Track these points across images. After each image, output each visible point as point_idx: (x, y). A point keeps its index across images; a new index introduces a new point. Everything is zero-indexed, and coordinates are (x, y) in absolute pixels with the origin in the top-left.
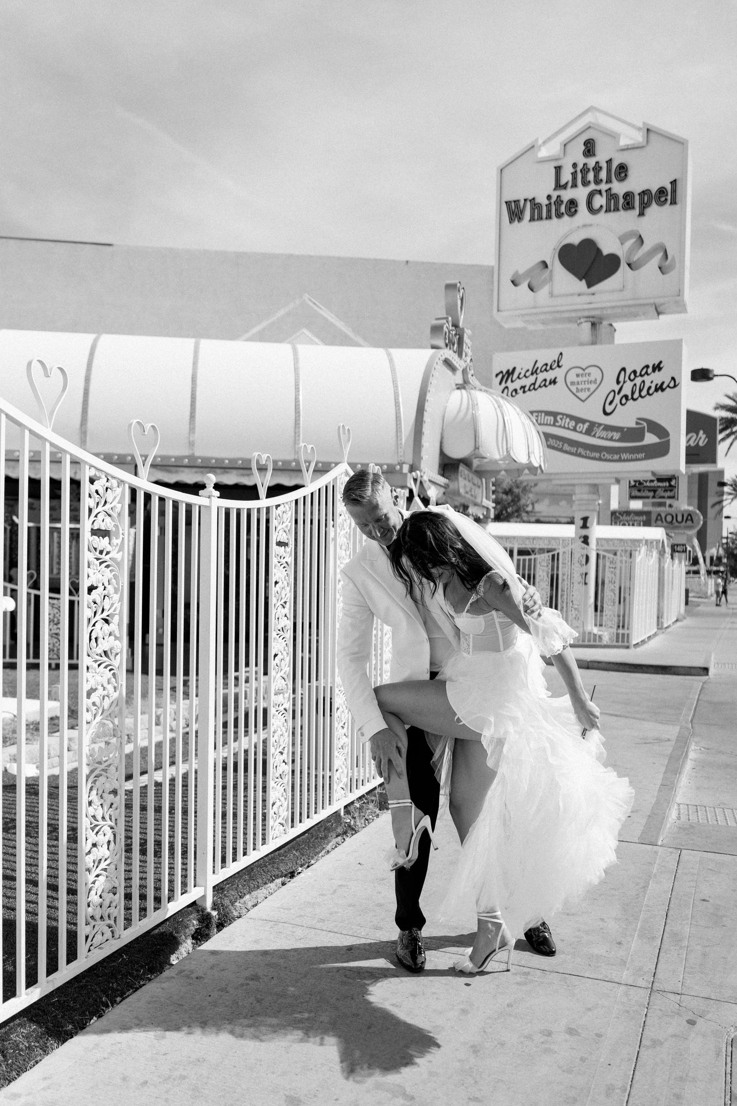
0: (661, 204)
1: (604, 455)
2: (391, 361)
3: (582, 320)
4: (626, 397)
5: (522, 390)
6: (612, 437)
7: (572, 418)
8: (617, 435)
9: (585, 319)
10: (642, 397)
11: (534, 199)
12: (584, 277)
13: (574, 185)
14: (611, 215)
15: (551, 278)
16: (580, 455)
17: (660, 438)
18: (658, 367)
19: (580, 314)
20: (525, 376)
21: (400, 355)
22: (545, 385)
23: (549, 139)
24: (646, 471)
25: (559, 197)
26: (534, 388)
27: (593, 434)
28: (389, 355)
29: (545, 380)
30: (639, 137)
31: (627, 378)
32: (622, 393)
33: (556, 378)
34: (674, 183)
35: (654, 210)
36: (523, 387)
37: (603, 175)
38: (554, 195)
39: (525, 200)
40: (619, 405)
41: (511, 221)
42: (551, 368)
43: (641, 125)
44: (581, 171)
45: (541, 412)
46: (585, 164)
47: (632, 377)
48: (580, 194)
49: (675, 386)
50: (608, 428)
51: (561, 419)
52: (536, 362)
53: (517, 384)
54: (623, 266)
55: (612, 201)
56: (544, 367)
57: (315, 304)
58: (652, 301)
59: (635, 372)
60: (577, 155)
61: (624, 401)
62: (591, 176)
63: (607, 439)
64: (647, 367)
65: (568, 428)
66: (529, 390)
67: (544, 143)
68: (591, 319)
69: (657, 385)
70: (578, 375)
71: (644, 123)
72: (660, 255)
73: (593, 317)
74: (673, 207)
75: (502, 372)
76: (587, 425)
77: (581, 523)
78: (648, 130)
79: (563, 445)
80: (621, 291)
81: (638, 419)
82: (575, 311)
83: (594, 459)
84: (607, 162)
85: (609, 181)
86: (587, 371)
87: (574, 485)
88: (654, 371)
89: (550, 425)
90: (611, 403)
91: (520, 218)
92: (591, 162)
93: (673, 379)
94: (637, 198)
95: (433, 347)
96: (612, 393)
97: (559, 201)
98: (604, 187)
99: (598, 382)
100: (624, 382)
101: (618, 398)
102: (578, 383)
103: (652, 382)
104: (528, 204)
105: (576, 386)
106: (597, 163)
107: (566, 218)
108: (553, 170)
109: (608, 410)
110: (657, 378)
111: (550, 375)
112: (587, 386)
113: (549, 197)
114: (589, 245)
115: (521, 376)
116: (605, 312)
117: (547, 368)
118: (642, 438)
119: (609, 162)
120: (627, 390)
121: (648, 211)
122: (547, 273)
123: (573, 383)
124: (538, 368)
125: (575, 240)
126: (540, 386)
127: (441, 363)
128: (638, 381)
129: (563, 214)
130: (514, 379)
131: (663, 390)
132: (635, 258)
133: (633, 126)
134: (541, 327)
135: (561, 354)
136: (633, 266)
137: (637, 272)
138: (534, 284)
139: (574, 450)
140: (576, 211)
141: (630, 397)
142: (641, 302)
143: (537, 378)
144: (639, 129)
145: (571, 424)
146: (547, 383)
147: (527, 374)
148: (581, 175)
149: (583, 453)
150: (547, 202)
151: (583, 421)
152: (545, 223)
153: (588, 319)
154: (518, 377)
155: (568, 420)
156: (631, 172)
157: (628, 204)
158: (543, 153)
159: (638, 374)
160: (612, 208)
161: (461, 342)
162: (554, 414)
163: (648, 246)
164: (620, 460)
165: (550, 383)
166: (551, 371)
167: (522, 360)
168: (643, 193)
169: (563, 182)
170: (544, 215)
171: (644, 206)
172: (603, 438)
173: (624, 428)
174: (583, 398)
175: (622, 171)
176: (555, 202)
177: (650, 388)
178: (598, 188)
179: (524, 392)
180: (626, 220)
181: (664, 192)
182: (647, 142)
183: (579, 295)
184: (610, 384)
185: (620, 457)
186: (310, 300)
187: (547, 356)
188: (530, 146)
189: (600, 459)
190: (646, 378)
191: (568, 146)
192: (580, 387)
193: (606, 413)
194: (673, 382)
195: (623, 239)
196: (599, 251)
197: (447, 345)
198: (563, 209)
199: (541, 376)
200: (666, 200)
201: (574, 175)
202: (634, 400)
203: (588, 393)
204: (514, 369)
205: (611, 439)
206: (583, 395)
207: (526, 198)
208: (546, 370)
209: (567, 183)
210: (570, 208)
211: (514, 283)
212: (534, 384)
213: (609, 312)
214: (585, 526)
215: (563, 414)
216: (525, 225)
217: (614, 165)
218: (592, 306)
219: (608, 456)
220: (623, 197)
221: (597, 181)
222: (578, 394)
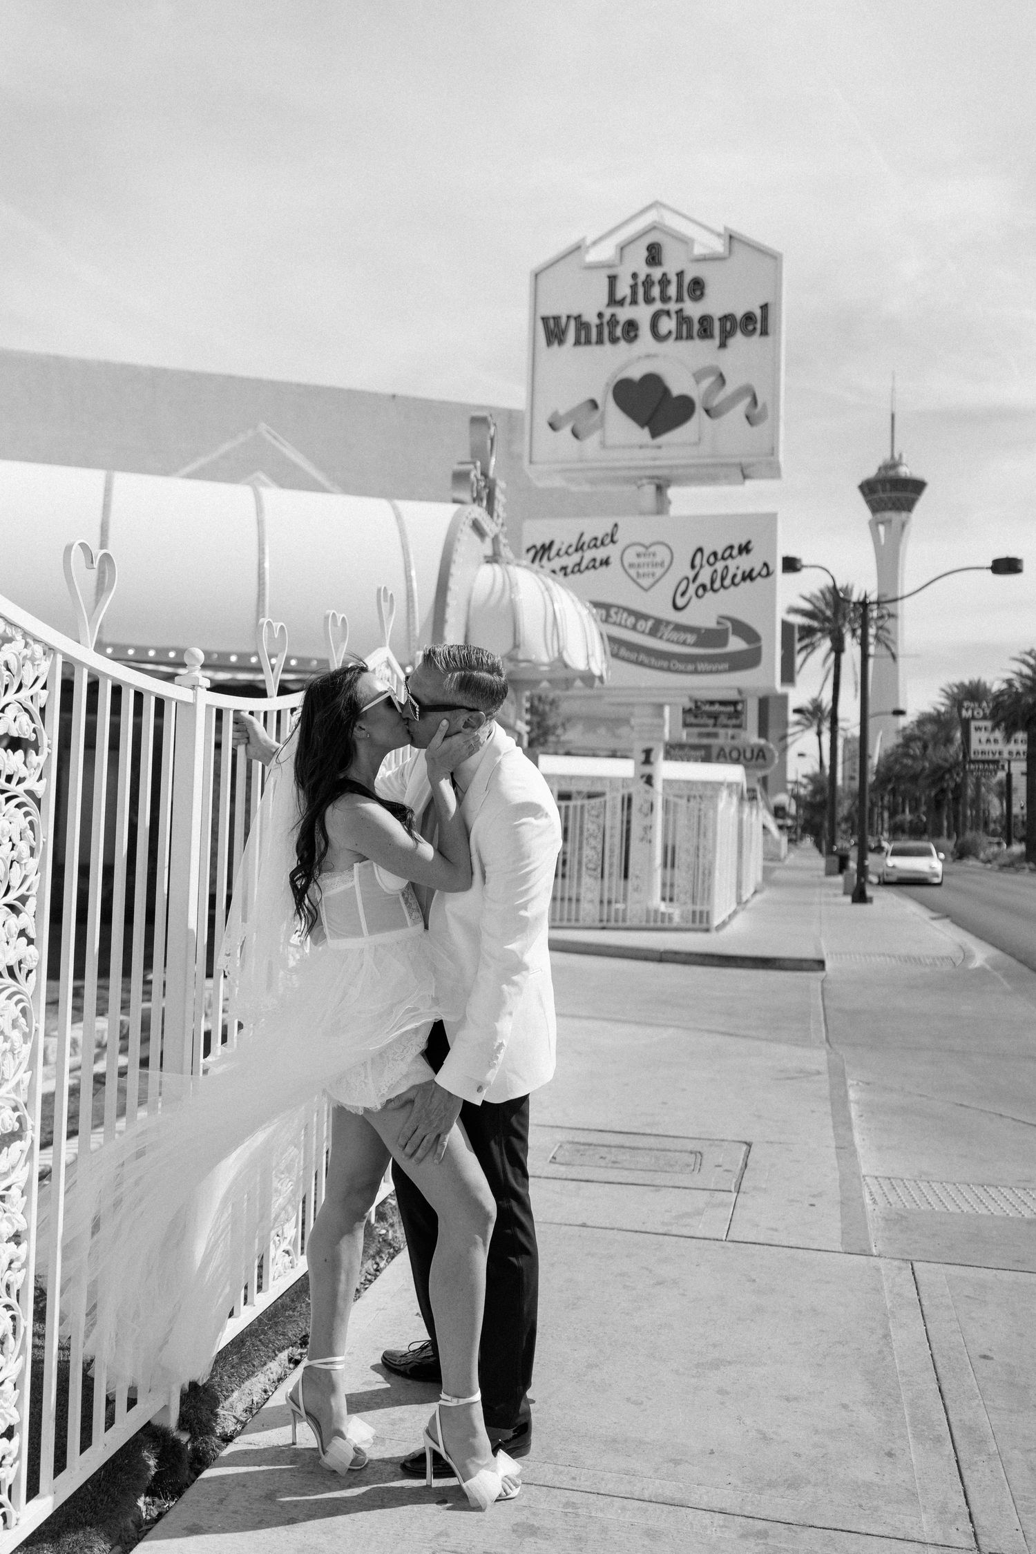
0: (749, 333)
1: (674, 665)
2: (398, 517)
3: (645, 481)
4: (704, 587)
5: (563, 572)
6: (685, 640)
7: (631, 612)
8: (691, 638)
9: (649, 481)
10: (725, 588)
11: (579, 316)
12: (646, 424)
13: (634, 302)
14: (683, 345)
15: (601, 424)
16: (641, 664)
17: (748, 643)
18: (745, 549)
19: (642, 473)
20: (567, 553)
21: (412, 509)
22: (594, 567)
23: (601, 239)
24: (731, 688)
25: (613, 315)
26: (579, 571)
27: (659, 635)
28: (395, 508)
29: (594, 560)
30: (719, 246)
31: (704, 562)
32: (699, 581)
33: (608, 557)
34: (764, 308)
35: (738, 340)
36: (564, 568)
37: (672, 291)
38: (608, 313)
39: (569, 317)
40: (694, 598)
41: (549, 343)
42: (602, 543)
43: (721, 230)
44: (643, 283)
46: (648, 276)
47: (712, 560)
49: (768, 574)
50: (679, 628)
51: (616, 613)
52: (582, 535)
53: (557, 563)
54: (699, 413)
55: (685, 327)
56: (593, 542)
57: (275, 438)
58: (737, 460)
59: (715, 554)
60: (637, 262)
61: (701, 592)
62: (656, 291)
63: (678, 643)
64: (731, 547)
65: (626, 627)
66: (573, 572)
67: (595, 243)
68: (656, 481)
69: (744, 573)
70: (638, 555)
71: (726, 229)
72: (748, 400)
73: (658, 477)
74: (763, 339)
75: (534, 547)
76: (650, 623)
77: (642, 757)
78: (731, 237)
79: (619, 650)
80: (696, 444)
81: (720, 617)
82: (636, 468)
83: (661, 669)
84: (677, 274)
85: (680, 299)
86: (652, 550)
87: (632, 705)
90: (683, 594)
91: (561, 340)
92: (657, 273)
93: (766, 565)
94: (717, 325)
95: (455, 501)
96: (685, 583)
97: (613, 321)
98: (673, 306)
99: (666, 564)
100: (701, 566)
101: (692, 588)
102: (639, 566)
103: (738, 568)
104: (572, 324)
105: (637, 569)
106: (664, 275)
107: (622, 344)
108: (606, 281)
109: (680, 602)
110: (743, 563)
111: (600, 553)
112: (651, 570)
113: (600, 315)
114: (653, 382)
115: (561, 553)
116: (675, 471)
117: (596, 543)
118: (724, 643)
119: (680, 275)
120: (705, 577)
121: (732, 342)
122: (596, 416)
123: (631, 565)
124: (584, 544)
125: (636, 373)
126: (587, 568)
127: (469, 522)
128: (720, 566)
129: (618, 338)
130: (551, 556)
131: (752, 579)
132: (715, 403)
133: (711, 231)
134: (587, 488)
135: (616, 525)
136: (712, 412)
137: (716, 422)
138: (580, 428)
139: (633, 656)
140: (636, 336)
141: (709, 586)
142: (722, 461)
143: (582, 557)
144: (719, 235)
145: (629, 620)
146: (597, 564)
147: (571, 550)
148: (643, 289)
149: (646, 660)
150: (597, 322)
151: (646, 617)
152: (594, 350)
153: (652, 480)
154: (558, 554)
155: (625, 615)
156: (708, 291)
157: (705, 330)
158: (593, 256)
159: (719, 556)
160: (684, 335)
161: (491, 498)
162: (607, 607)
163: (730, 388)
164: (696, 672)
165: (601, 564)
166: (602, 547)
167: (562, 532)
168: (726, 318)
169: (619, 296)
170: (594, 338)
171: (726, 336)
172: (672, 642)
173: (700, 629)
174: (646, 586)
175: (697, 288)
176: (608, 323)
177: (734, 576)
178: (666, 307)
179: (565, 574)
180: (701, 352)
181: (751, 319)
182: (730, 251)
183: (641, 447)
184: (682, 569)
185: (696, 669)
186: (269, 432)
187: (596, 527)
188: (575, 247)
189: (669, 670)
190: (729, 562)
191: (626, 251)
192: (641, 571)
193: (676, 608)
194: (765, 569)
195: (698, 376)
196: (666, 391)
197: (474, 500)
198: (619, 332)
199: (589, 554)
200: (755, 329)
201: (634, 288)
202: (715, 591)
203: (652, 580)
204: (552, 543)
205: (684, 643)
206: (646, 582)
207: (569, 313)
208: (595, 546)
209: (624, 299)
210: (628, 332)
211: (553, 426)
212: (579, 564)
213: (680, 471)
214: (647, 761)
215: (619, 607)
216: (568, 351)
217: (687, 279)
218: (657, 463)
219: (680, 666)
220: (699, 322)
221: (665, 298)
222: (640, 581)
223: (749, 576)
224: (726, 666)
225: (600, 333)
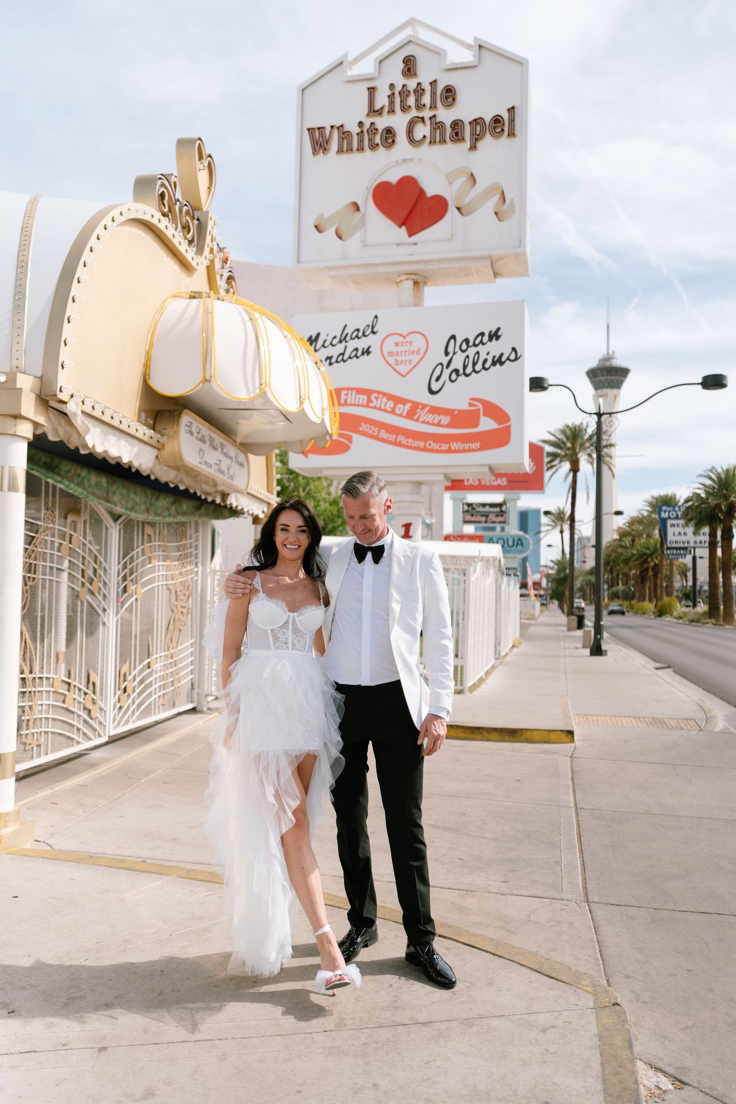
0: (497, 135)
1: (430, 445)
3: (403, 278)
4: (456, 371)
5: (328, 361)
6: (440, 421)
7: (390, 397)
8: (445, 420)
9: (406, 277)
10: (477, 372)
11: (342, 126)
12: (403, 224)
13: (392, 111)
14: (438, 149)
15: (362, 224)
16: (400, 445)
17: (499, 424)
18: (495, 336)
19: (399, 268)
20: (331, 344)
22: (356, 356)
23: (362, 55)
24: (482, 465)
25: (372, 124)
26: (343, 360)
27: (416, 417)
29: (357, 349)
31: (457, 349)
32: (452, 368)
33: (369, 347)
35: (488, 143)
36: (329, 358)
37: (426, 99)
38: (367, 122)
39: (332, 127)
40: (448, 382)
41: (315, 152)
42: (364, 335)
43: (472, 42)
44: (400, 93)
45: (352, 389)
46: (404, 86)
47: (464, 347)
48: (399, 122)
49: (516, 359)
50: (434, 410)
51: (377, 398)
52: (346, 327)
53: (323, 353)
54: (452, 211)
55: (438, 132)
56: (356, 333)
58: (487, 253)
59: (467, 341)
60: (394, 74)
61: (454, 376)
62: (411, 101)
63: (433, 424)
64: (482, 334)
65: (385, 411)
67: (356, 59)
68: (414, 277)
69: (494, 357)
70: (397, 344)
71: (476, 39)
72: (497, 197)
73: (415, 274)
74: (511, 140)
76: (408, 406)
77: (402, 531)
78: (480, 46)
79: (379, 432)
80: (450, 240)
81: (471, 399)
82: (393, 264)
83: (418, 449)
84: (431, 83)
85: (433, 106)
86: (409, 339)
88: (490, 339)
89: (362, 406)
90: (438, 379)
91: (325, 149)
92: (412, 84)
93: (514, 349)
94: (467, 128)
96: (440, 367)
98: (427, 114)
99: (422, 351)
100: (454, 353)
102: (397, 355)
103: (488, 354)
104: (336, 132)
105: (395, 357)
106: (419, 84)
107: (381, 150)
108: (366, 93)
109: (435, 386)
110: (494, 349)
111: (362, 344)
112: (408, 358)
113: (361, 124)
114: (409, 183)
115: (326, 345)
116: (430, 267)
117: (358, 334)
118: (476, 425)
119: (434, 83)
120: (457, 363)
121: (480, 144)
122: (358, 215)
123: (390, 354)
124: (347, 334)
125: (393, 177)
126: (350, 358)
128: (472, 351)
129: (377, 145)
130: (317, 348)
131: (502, 364)
132: (467, 201)
133: (462, 43)
135: (376, 317)
136: (463, 210)
137: (468, 218)
138: (343, 232)
139: (392, 437)
140: (394, 142)
141: (461, 372)
142: (473, 254)
143: (346, 347)
144: (469, 47)
145: (388, 405)
146: (359, 354)
147: (335, 342)
148: (400, 98)
149: (404, 441)
150: (358, 130)
151: (404, 401)
152: (356, 156)
153: (409, 277)
154: (323, 346)
155: (385, 399)
156: (460, 97)
157: (457, 134)
158: (356, 71)
159: (471, 343)
160: (438, 140)
162: (368, 392)
164: (449, 451)
165: (363, 354)
166: (363, 338)
167: (328, 325)
168: (475, 122)
169: (377, 107)
170: (355, 145)
171: (476, 138)
172: (428, 423)
173: (453, 410)
174: (404, 373)
176: (368, 131)
177: (485, 361)
178: (420, 115)
179: (330, 364)
180: (454, 155)
181: (500, 122)
182: (479, 60)
183: (398, 245)
184: (437, 355)
185: (450, 447)
187: (361, 321)
188: (337, 63)
189: (425, 449)
190: (480, 348)
191: (384, 64)
192: (399, 358)
193: (431, 392)
194: (513, 353)
195: (450, 178)
196: (422, 192)
198: (378, 139)
199: (352, 345)
200: (503, 130)
201: (391, 97)
202: (467, 375)
203: (409, 367)
204: (318, 335)
205: (439, 424)
206: (403, 369)
207: (332, 125)
208: (357, 337)
209: (382, 108)
210: (386, 139)
211: (318, 229)
212: (343, 354)
213: (435, 266)
215: (379, 392)
216: (332, 159)
217: (440, 88)
218: (413, 258)
219: (435, 446)
220: (451, 127)
221: (420, 106)
222: (397, 368)
223: (498, 361)
224: (477, 445)
225: (361, 141)
